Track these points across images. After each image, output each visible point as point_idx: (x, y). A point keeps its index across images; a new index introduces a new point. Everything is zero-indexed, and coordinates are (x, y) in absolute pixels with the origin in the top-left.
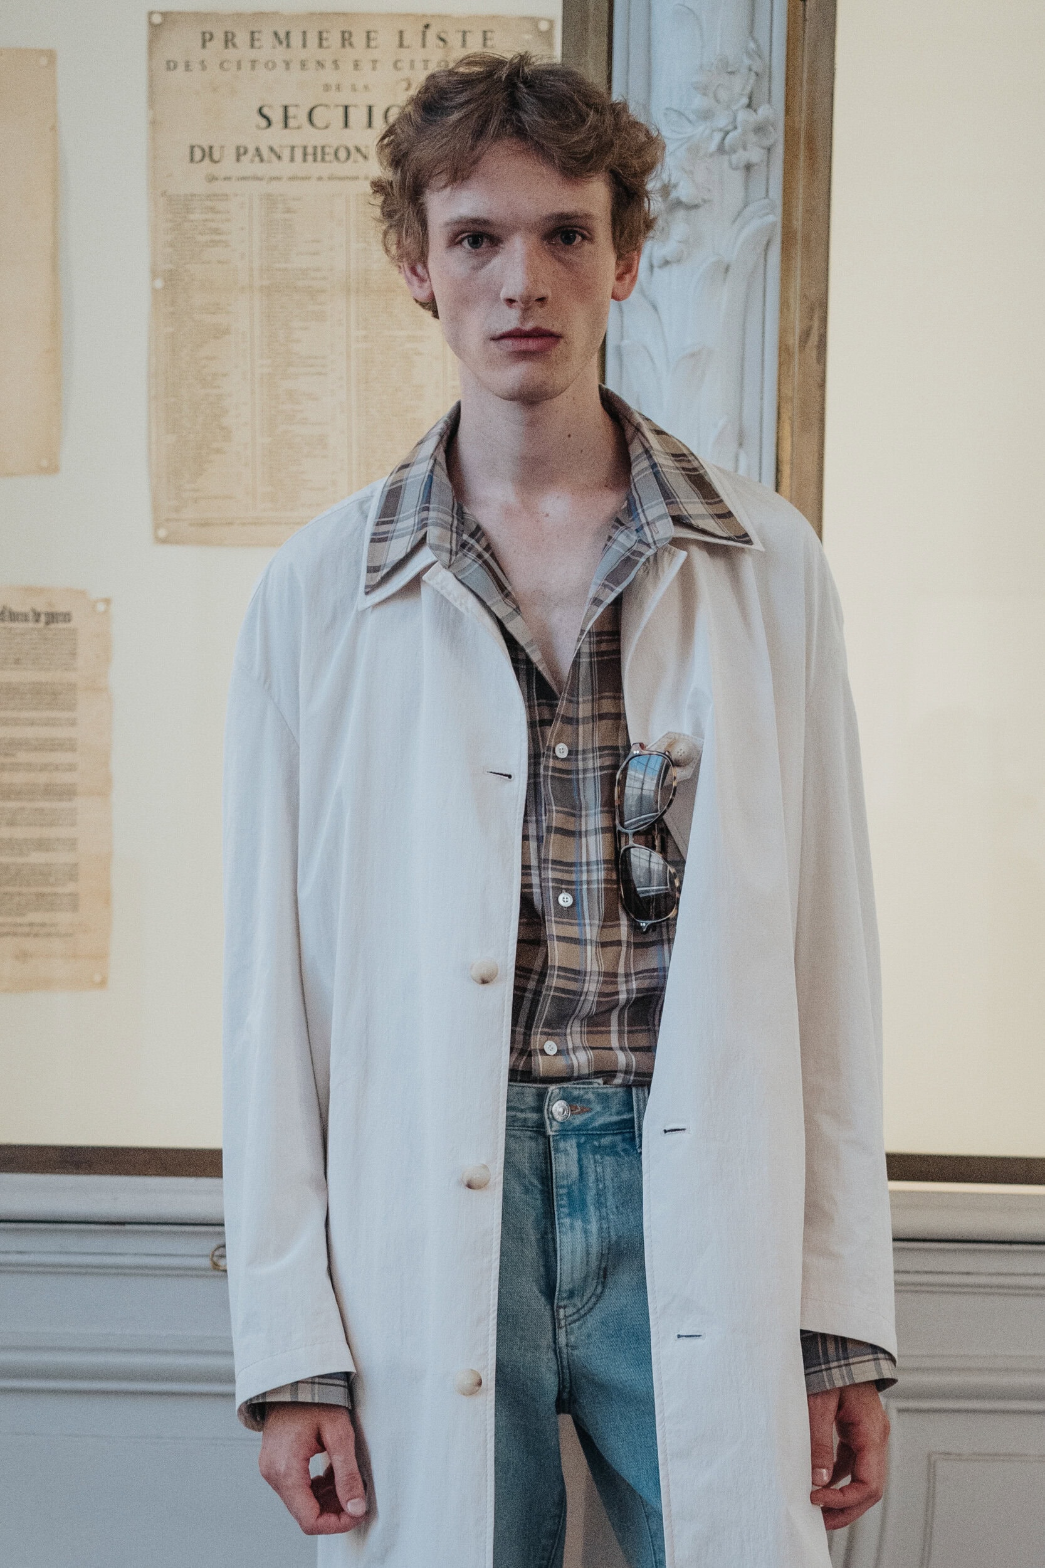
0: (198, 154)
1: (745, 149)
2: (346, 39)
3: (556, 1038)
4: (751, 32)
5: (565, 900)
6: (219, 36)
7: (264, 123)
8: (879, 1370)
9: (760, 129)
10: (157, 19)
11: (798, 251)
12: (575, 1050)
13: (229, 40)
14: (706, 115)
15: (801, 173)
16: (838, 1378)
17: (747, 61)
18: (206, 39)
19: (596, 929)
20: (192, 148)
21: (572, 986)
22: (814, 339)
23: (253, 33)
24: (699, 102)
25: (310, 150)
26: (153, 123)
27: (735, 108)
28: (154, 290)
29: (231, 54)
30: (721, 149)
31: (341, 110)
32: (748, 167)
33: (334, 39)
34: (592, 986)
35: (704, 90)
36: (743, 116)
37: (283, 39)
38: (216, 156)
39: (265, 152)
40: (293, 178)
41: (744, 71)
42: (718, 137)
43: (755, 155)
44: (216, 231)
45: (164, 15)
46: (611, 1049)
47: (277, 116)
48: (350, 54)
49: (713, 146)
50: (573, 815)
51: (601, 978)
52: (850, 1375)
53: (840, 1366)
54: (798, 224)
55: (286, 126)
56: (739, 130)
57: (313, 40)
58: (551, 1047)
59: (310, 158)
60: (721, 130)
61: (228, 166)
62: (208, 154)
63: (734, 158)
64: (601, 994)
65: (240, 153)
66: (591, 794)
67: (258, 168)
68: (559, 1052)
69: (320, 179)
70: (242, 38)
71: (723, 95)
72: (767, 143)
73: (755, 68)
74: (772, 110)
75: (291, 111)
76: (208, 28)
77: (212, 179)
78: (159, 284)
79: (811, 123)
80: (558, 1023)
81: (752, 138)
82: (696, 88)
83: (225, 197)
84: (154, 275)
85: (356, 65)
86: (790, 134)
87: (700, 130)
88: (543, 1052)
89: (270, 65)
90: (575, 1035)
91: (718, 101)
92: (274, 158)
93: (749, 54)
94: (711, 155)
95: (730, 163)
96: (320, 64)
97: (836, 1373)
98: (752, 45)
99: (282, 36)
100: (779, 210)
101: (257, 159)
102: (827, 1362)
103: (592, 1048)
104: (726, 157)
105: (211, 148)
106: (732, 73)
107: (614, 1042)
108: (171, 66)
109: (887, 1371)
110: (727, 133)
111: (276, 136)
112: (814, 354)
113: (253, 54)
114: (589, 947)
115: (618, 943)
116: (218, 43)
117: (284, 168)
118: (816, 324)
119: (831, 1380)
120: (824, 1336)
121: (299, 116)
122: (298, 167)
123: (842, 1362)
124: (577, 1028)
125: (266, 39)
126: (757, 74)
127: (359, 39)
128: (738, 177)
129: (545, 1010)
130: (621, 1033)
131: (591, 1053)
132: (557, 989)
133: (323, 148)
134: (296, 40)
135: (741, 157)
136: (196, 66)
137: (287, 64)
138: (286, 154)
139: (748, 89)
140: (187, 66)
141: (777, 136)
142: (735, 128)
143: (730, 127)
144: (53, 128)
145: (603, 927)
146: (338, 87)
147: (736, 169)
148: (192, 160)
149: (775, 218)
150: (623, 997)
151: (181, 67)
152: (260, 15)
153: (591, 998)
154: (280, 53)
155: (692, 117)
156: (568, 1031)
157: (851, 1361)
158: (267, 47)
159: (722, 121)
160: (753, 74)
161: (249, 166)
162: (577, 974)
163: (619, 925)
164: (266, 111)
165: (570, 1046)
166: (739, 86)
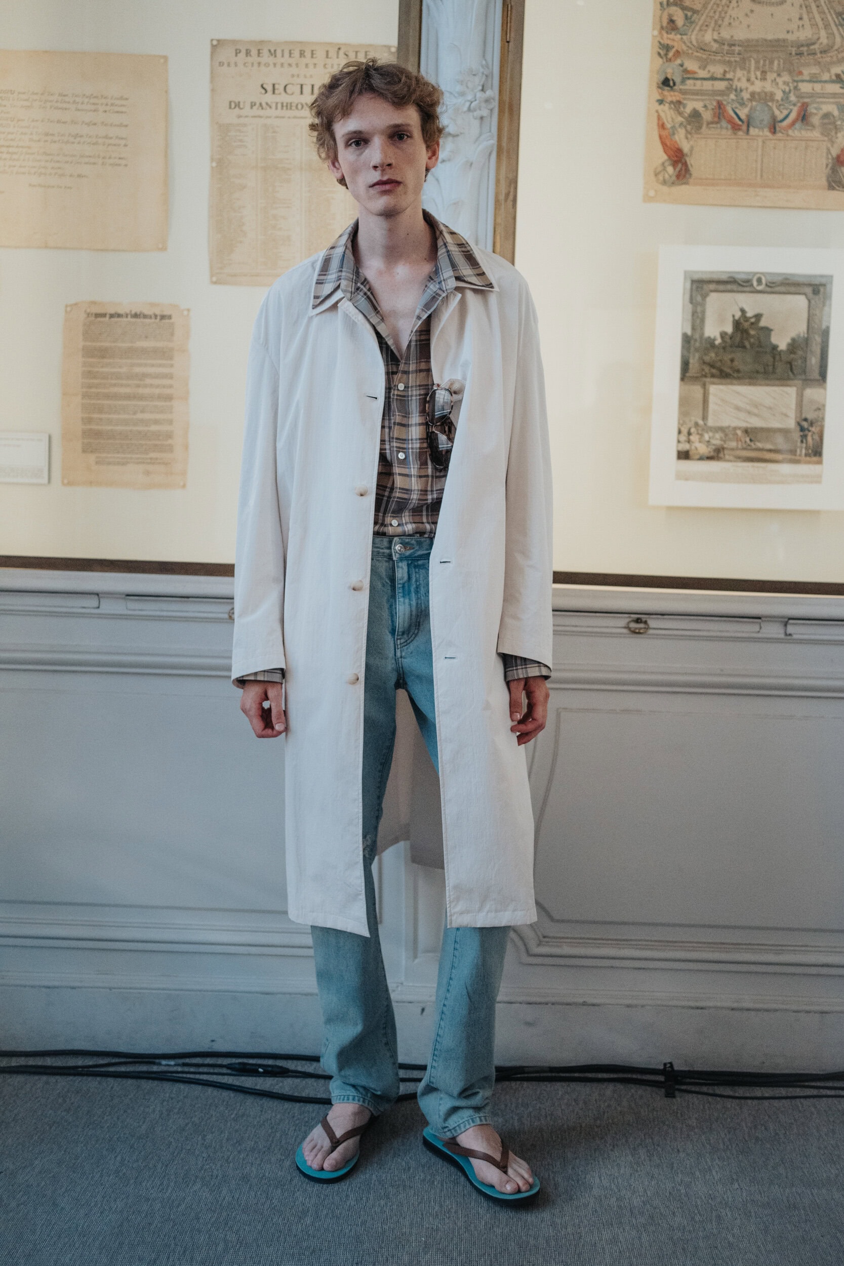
0: (233, 106)
1: (480, 110)
2: (302, 54)
3: (398, 518)
4: (484, 56)
5: (401, 456)
6: (244, 52)
7: (263, 91)
8: (540, 671)
9: (487, 101)
10: (215, 43)
11: (504, 158)
12: (406, 524)
13: (248, 53)
14: (462, 94)
15: (506, 123)
16: (521, 673)
17: (482, 70)
18: (237, 52)
19: (416, 469)
20: (230, 102)
21: (406, 496)
22: (511, 197)
23: (259, 50)
24: (458, 88)
25: (285, 104)
26: (213, 90)
27: (475, 91)
28: (212, 167)
29: (249, 59)
30: (469, 109)
31: (299, 87)
32: (482, 118)
33: (296, 54)
34: (415, 496)
35: (461, 82)
36: (479, 95)
37: (273, 53)
38: (241, 106)
39: (264, 105)
40: (277, 117)
41: (480, 75)
42: (467, 104)
43: (485, 113)
44: (241, 141)
45: (218, 41)
46: (423, 523)
47: (270, 88)
48: (304, 61)
49: (465, 109)
50: (406, 417)
51: (419, 492)
52: (527, 672)
53: (522, 668)
54: (504, 144)
55: (274, 93)
56: (477, 102)
57: (286, 54)
58: (395, 523)
59: (285, 108)
60: (468, 101)
61: (247, 111)
62: (238, 105)
63: (475, 114)
64: (419, 500)
65: (253, 105)
66: (414, 406)
67: (261, 112)
68: (399, 525)
69: (289, 118)
70: (254, 52)
71: (470, 85)
72: (491, 106)
73: (485, 73)
74: (493, 92)
75: (276, 86)
76: (238, 47)
77: (239, 117)
78: (214, 164)
79: (511, 99)
80: (398, 512)
81: (483, 105)
82: (458, 82)
83: (245, 125)
84: (212, 160)
85: (307, 65)
86: (501, 103)
87: (460, 100)
88: (391, 525)
89: (267, 65)
90: (406, 517)
91: (467, 87)
92: (268, 108)
93: (482, 66)
94: (465, 112)
95: (473, 116)
96: (290, 65)
97: (520, 671)
98: (484, 62)
99: (272, 51)
100: (495, 138)
101: (260, 108)
102: (516, 666)
103: (414, 523)
104: (471, 114)
105: (239, 102)
106: (474, 75)
107: (425, 520)
108: (221, 64)
109: (544, 672)
110: (472, 102)
111: (269, 98)
112: (511, 203)
113: (259, 59)
114: (413, 478)
115: (427, 476)
116: (242, 55)
117: (272, 112)
118: (512, 190)
119: (518, 674)
120: (516, 657)
121: (280, 88)
122: (279, 112)
123: (524, 667)
124: (407, 514)
125: (265, 52)
126: (487, 76)
127: (308, 54)
128: (476, 123)
129: (393, 506)
130: (427, 515)
131: (414, 525)
132: (398, 498)
133: (291, 103)
134: (279, 53)
135: (478, 113)
136: (233, 65)
137: (275, 65)
138: (274, 106)
139: (482, 83)
140: (229, 65)
141: (495, 104)
142: (476, 100)
143: (474, 100)
144: (166, 92)
145: (420, 468)
146: (298, 76)
147: (476, 119)
148: (230, 108)
149: (494, 141)
150: (429, 501)
151: (226, 64)
152: (262, 42)
153: (414, 501)
154: (271, 60)
155: (456, 95)
156: (403, 515)
157: (528, 666)
158: (266, 58)
159: (470, 97)
160: (484, 76)
161: (256, 111)
162: (408, 491)
163: (427, 468)
164: (264, 86)
165: (404, 522)
166: (478, 81)
